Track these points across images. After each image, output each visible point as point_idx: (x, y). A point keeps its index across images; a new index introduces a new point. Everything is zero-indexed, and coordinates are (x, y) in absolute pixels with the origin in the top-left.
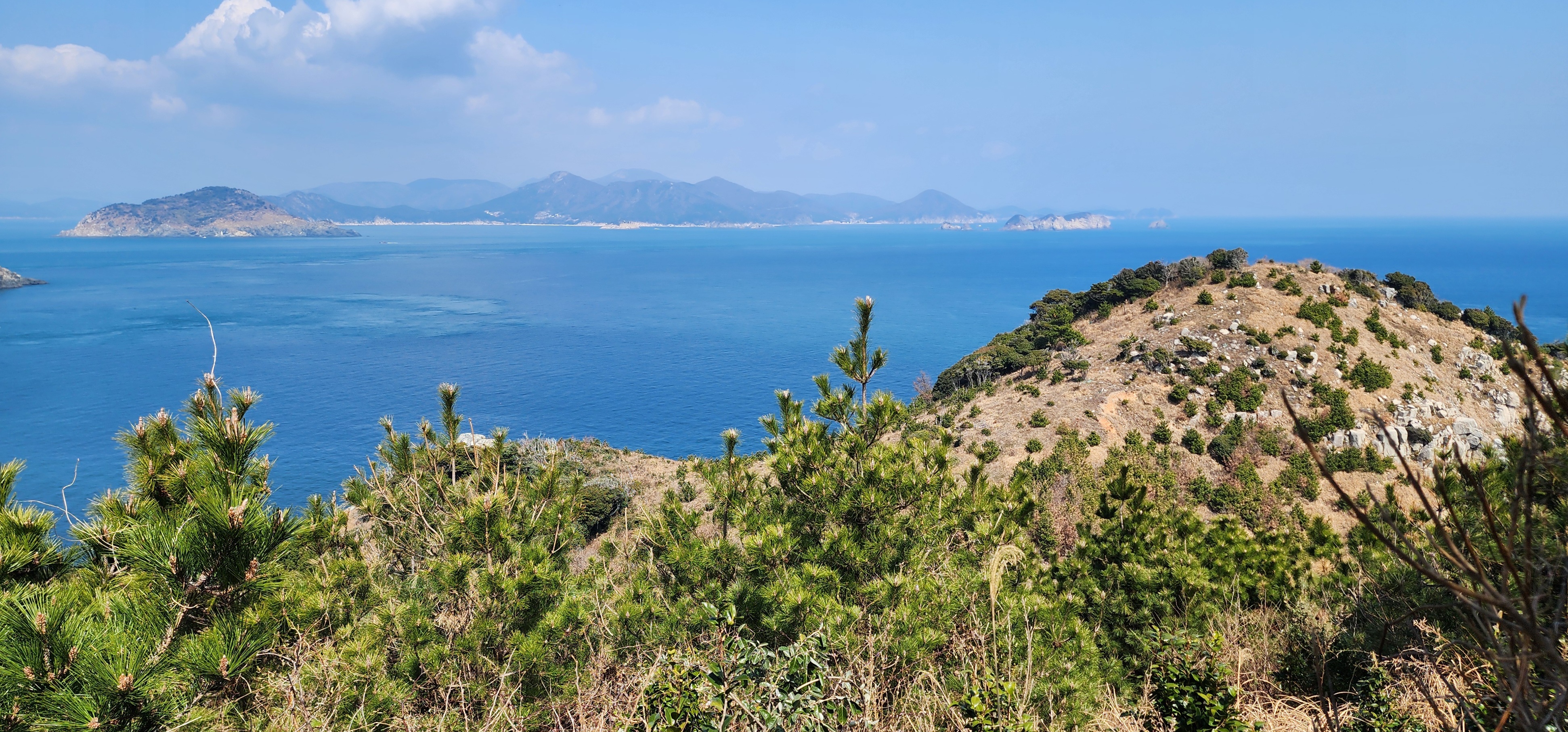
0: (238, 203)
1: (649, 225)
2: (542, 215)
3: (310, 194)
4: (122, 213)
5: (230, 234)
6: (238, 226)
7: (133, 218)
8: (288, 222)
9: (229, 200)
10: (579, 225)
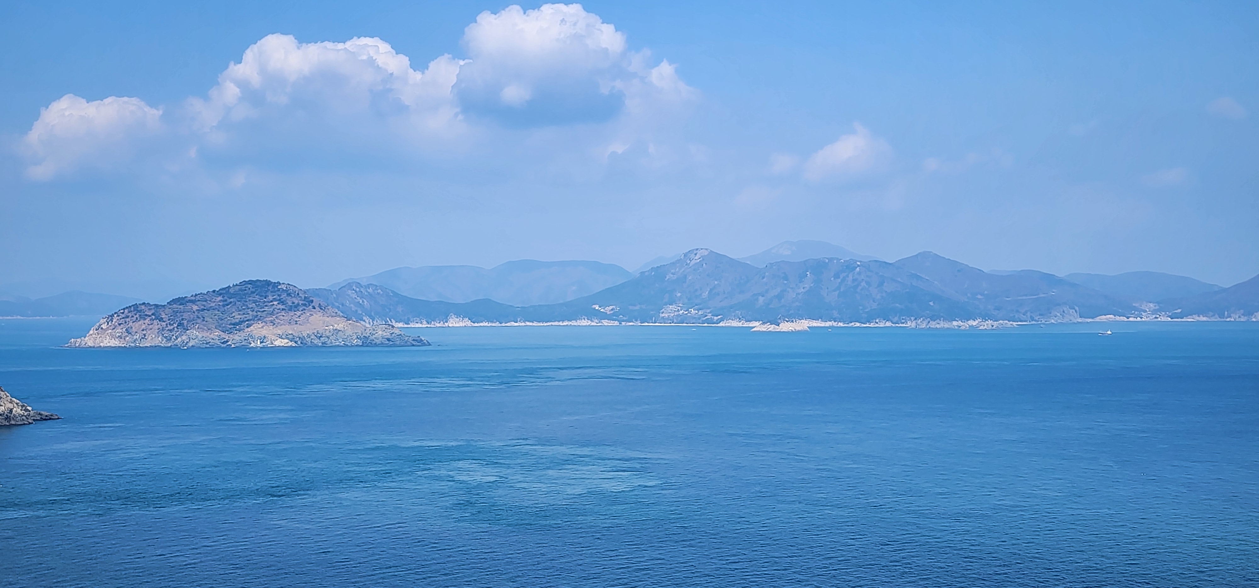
0: (281, 302)
1: (823, 324)
2: (669, 311)
3: (368, 286)
4: (143, 317)
5: (268, 343)
6: (280, 332)
7: (155, 322)
8: (340, 327)
9: (271, 298)
10: (721, 324)
